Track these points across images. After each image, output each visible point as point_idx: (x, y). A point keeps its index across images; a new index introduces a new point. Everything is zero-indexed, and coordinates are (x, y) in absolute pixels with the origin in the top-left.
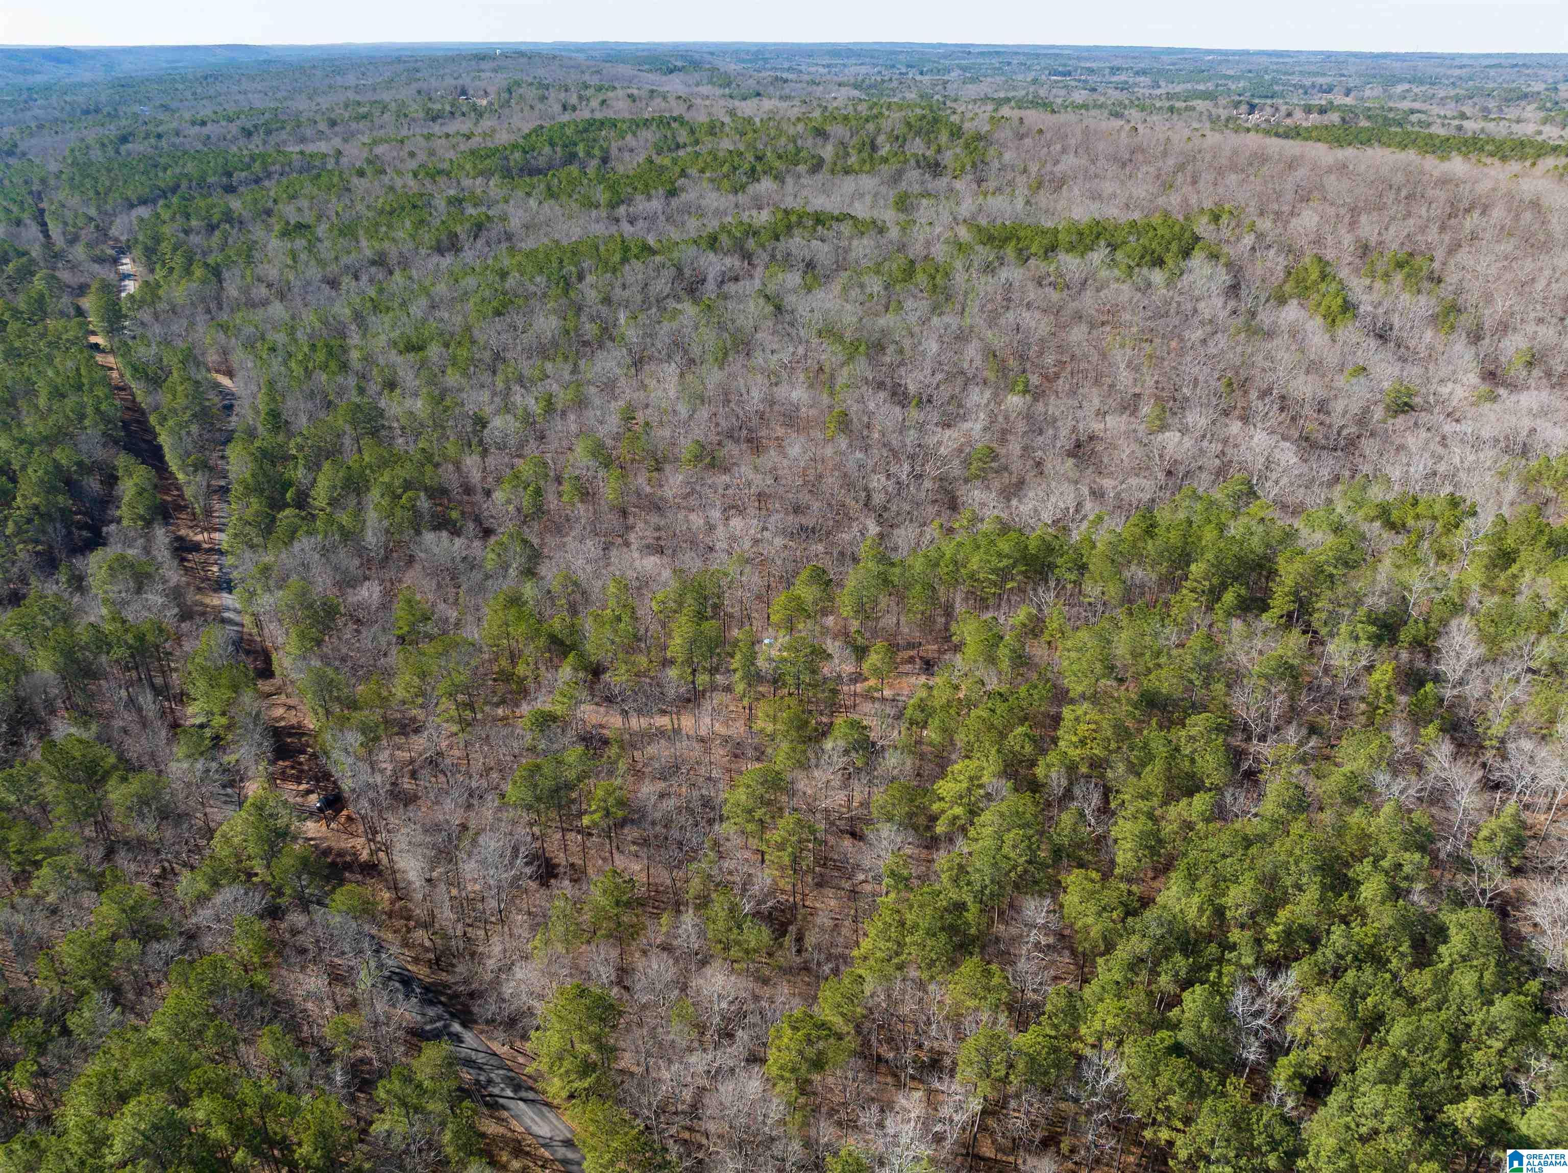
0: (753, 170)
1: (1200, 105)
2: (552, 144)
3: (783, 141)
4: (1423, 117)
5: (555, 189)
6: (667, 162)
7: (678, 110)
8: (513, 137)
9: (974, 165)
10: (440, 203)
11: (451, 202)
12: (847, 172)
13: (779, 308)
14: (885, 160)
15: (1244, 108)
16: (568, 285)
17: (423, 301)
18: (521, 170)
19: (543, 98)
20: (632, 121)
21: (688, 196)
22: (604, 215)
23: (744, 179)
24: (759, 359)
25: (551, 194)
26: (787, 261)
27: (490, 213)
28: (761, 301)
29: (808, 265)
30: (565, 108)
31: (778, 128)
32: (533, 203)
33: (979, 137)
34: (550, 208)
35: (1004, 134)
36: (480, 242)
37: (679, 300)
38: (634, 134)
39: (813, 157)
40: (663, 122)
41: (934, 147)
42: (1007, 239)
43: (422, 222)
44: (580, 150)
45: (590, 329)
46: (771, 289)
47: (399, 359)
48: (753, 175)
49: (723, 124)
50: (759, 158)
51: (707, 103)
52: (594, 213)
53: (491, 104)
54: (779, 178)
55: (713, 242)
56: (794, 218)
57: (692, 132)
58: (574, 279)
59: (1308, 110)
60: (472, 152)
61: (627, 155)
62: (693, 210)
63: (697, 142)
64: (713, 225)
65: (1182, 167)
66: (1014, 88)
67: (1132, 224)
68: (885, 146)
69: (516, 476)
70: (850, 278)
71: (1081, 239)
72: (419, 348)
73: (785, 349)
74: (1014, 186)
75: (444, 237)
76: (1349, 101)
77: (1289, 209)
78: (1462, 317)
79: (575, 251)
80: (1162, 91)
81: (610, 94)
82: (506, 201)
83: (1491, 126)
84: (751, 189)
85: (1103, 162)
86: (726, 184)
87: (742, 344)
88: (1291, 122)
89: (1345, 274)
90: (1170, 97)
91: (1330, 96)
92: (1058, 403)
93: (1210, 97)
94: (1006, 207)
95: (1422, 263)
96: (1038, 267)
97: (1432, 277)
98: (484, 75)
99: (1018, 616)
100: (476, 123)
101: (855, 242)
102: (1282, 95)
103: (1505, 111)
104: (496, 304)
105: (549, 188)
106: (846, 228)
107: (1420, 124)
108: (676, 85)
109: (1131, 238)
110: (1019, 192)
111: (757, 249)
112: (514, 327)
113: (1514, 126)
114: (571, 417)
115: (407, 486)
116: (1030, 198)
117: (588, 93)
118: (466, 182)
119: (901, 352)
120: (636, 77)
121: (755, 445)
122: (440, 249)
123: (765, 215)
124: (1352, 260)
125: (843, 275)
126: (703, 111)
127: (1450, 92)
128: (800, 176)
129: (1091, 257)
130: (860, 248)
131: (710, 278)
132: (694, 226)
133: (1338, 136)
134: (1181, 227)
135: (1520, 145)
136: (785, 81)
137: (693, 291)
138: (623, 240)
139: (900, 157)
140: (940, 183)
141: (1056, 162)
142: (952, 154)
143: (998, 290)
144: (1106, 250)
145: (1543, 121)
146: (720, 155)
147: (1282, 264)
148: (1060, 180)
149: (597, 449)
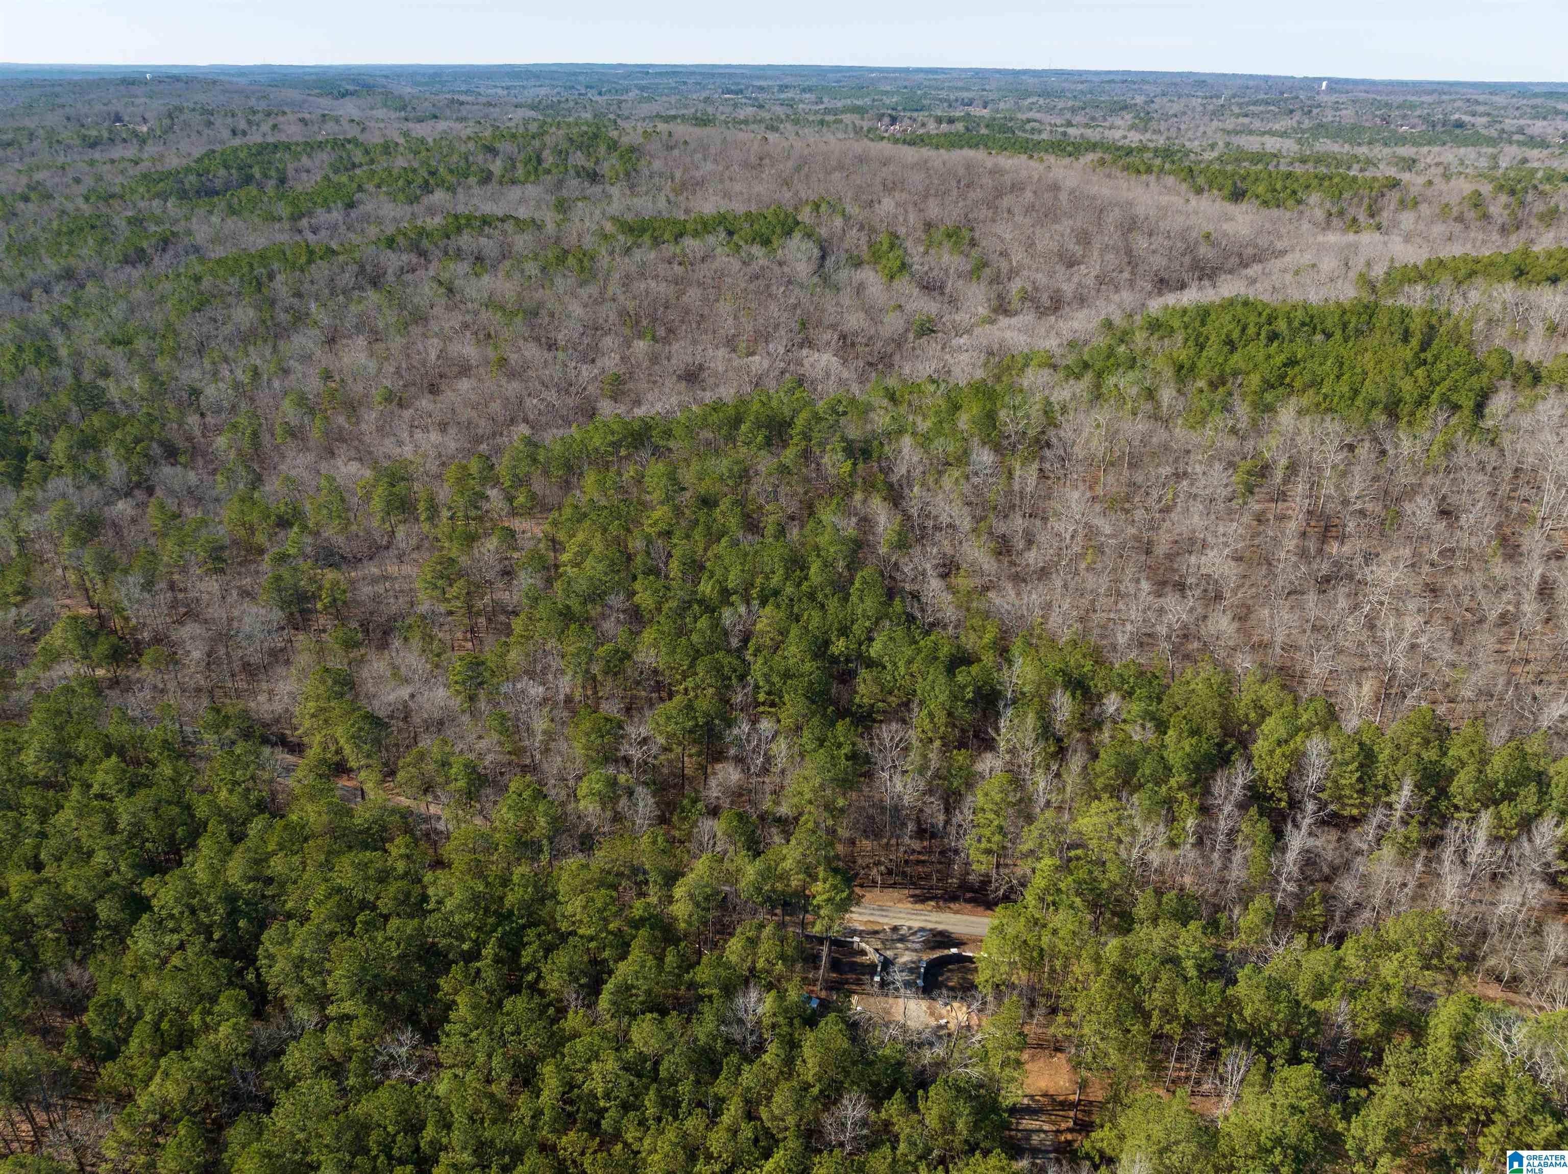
0: (426, 182)
1: (847, 118)
2: (227, 167)
3: (455, 158)
4: (1036, 125)
5: (236, 207)
6: (344, 179)
7: (353, 132)
8: (184, 162)
9: (628, 174)
10: (119, 222)
11: (130, 222)
12: (513, 182)
13: (450, 290)
14: (548, 172)
15: (886, 120)
16: (260, 284)
17: (123, 305)
18: (198, 192)
19: (209, 124)
20: (307, 143)
21: (368, 207)
22: (287, 227)
23: (418, 192)
24: (434, 326)
25: (232, 211)
26: (459, 254)
27: (174, 229)
28: (435, 285)
29: (477, 258)
30: (234, 132)
31: (451, 146)
32: (215, 219)
33: (632, 149)
34: (231, 223)
35: (654, 146)
36: (168, 256)
37: (362, 289)
38: (309, 156)
39: (482, 171)
40: (338, 144)
41: (593, 160)
42: (643, 231)
43: (105, 239)
44: (256, 172)
45: (283, 317)
46: (445, 276)
47: (109, 353)
48: (427, 188)
49: (397, 144)
50: (433, 173)
51: (382, 125)
52: (277, 226)
53: (151, 130)
54: (451, 189)
55: (391, 243)
56: (463, 222)
57: (367, 152)
58: (265, 279)
59: (939, 120)
60: (145, 176)
61: (304, 176)
62: (372, 219)
63: (372, 162)
64: (390, 230)
65: (798, 169)
66: (686, 107)
67: (748, 215)
68: (549, 159)
69: (234, 426)
70: (512, 265)
71: (705, 227)
72: (127, 342)
73: (455, 320)
74: (659, 189)
75: (131, 251)
76: (985, 112)
77: (875, 197)
78: (987, 271)
79: (263, 256)
80: (822, 107)
81: (281, 119)
82: (187, 219)
83: (1089, 132)
84: (426, 200)
85: (736, 167)
86: (401, 196)
87: (420, 318)
88: (921, 131)
89: (909, 244)
90: (827, 111)
91: (970, 109)
92: (676, 346)
93: (860, 111)
94: (650, 204)
95: (965, 233)
96: (669, 249)
97: (973, 243)
98: (138, 101)
99: (630, 471)
100: (141, 150)
101: (517, 237)
102: (929, 108)
103: (1105, 120)
104: (194, 303)
105: (230, 206)
106: (509, 226)
107: (1033, 131)
108: (349, 108)
109: (746, 226)
110: (663, 194)
111: (431, 247)
112: (215, 321)
113: (1107, 132)
114: (276, 384)
115: (137, 441)
116: (672, 196)
117: (257, 118)
118: (142, 204)
119: (552, 315)
120: (304, 101)
121: (434, 389)
122: (126, 261)
123: (438, 220)
124: (917, 234)
125: (507, 263)
126: (377, 133)
127: (1070, 104)
128: (470, 187)
129: (711, 239)
130: (522, 242)
131: (390, 271)
132: (373, 231)
133: (953, 142)
134: (787, 215)
135: (1093, 147)
136: (462, 103)
137: (375, 282)
138: (308, 246)
139: (562, 169)
140: (597, 189)
141: (697, 168)
142: (609, 165)
143: (633, 268)
144: (723, 235)
145: (1133, 127)
146: (395, 172)
147: (864, 239)
148: (700, 183)
149: (301, 400)
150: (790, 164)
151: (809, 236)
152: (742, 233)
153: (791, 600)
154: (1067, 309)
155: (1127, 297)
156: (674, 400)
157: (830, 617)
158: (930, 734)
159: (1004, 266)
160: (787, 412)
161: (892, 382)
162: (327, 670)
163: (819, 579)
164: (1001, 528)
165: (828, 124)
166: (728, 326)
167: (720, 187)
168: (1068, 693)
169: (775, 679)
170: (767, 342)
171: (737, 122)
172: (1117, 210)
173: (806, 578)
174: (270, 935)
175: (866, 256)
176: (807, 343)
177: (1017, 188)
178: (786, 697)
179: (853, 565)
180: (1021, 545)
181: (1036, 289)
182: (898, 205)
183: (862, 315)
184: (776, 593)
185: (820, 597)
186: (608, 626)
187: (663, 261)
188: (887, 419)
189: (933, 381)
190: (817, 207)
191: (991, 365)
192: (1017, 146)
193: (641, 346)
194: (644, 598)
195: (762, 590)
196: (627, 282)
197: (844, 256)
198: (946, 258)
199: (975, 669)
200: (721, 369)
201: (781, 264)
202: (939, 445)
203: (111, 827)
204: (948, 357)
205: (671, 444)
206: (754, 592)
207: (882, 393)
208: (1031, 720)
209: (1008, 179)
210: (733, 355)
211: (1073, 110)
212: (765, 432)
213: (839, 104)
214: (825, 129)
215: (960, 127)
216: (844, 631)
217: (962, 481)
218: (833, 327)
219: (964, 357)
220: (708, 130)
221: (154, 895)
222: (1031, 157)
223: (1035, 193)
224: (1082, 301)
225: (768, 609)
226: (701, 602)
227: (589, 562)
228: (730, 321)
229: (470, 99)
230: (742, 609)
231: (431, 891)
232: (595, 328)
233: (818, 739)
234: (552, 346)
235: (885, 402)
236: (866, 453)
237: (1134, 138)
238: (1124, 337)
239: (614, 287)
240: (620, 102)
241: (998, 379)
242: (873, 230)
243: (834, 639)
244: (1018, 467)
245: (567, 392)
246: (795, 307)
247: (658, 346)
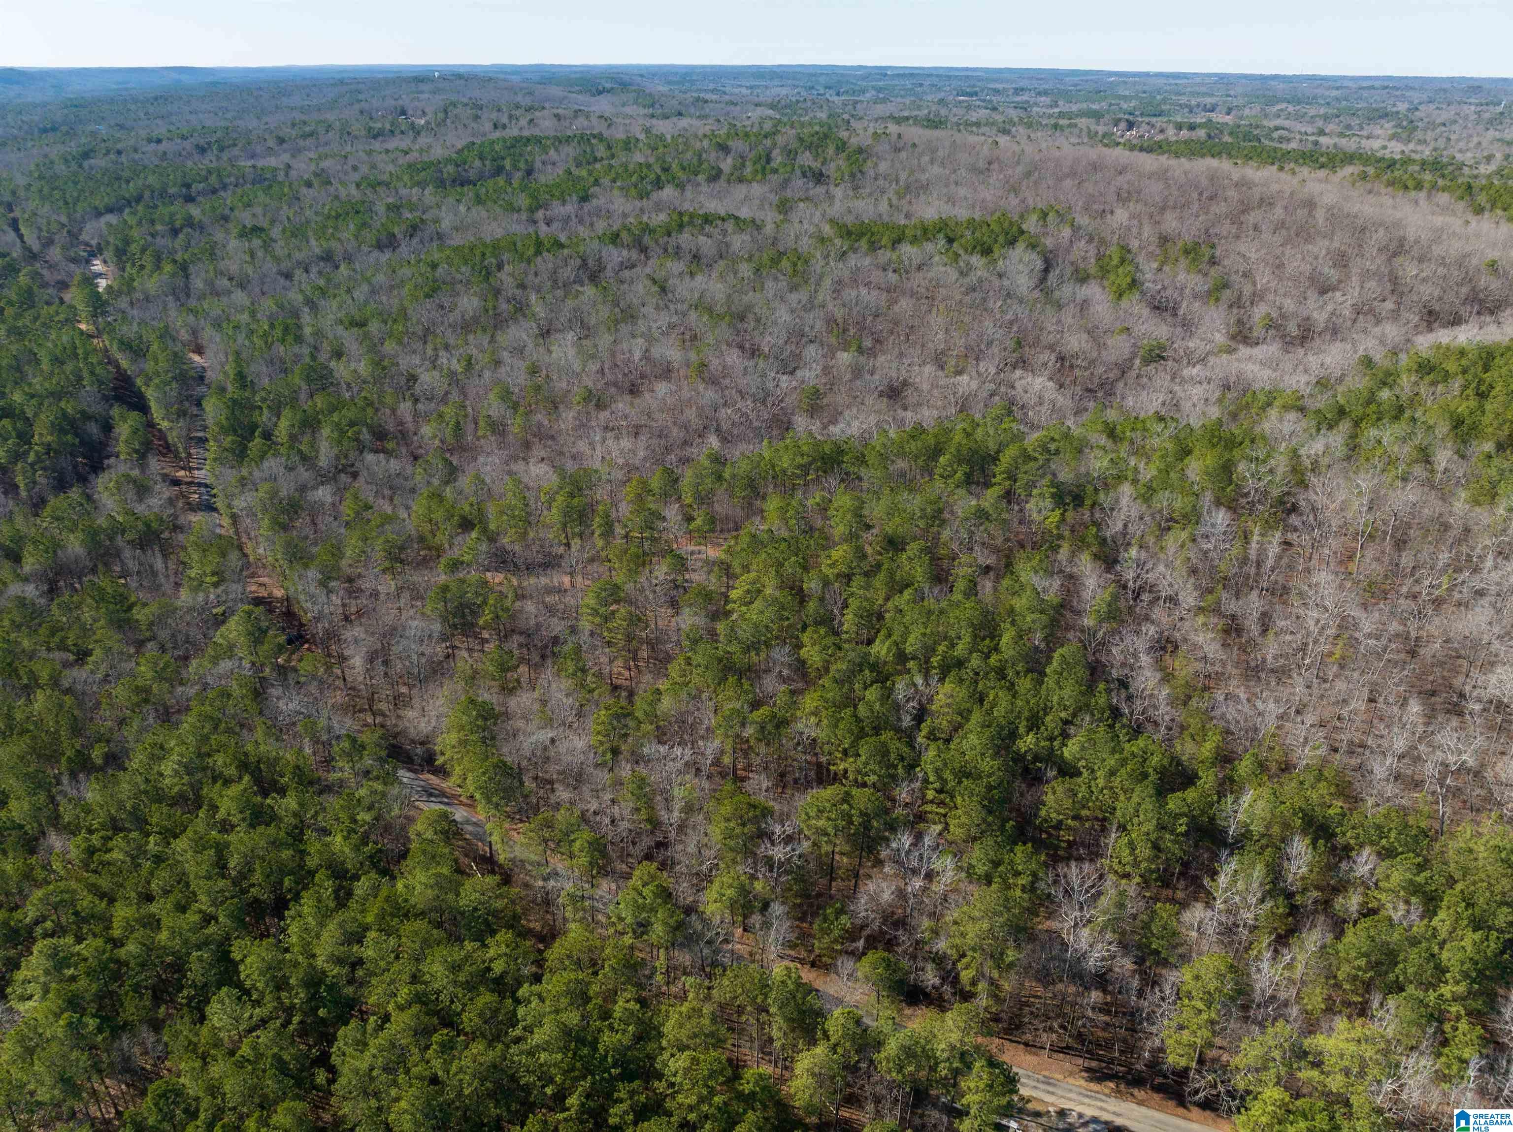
0: (658, 178)
1: (1083, 122)
2: (482, 158)
3: (689, 155)
4: (1285, 133)
5: (483, 196)
6: (584, 173)
7: (599, 127)
8: (447, 153)
9: (852, 175)
10: (380, 208)
11: (389, 207)
12: (741, 180)
13: (663, 290)
14: (775, 171)
15: (1123, 125)
16: (488, 274)
17: (365, 288)
18: (454, 181)
19: (477, 118)
20: (556, 138)
21: (601, 201)
22: (524, 217)
23: (649, 188)
24: (642, 326)
25: (479, 201)
26: (678, 252)
27: (425, 217)
28: (648, 283)
29: (695, 256)
30: (496, 126)
31: (687, 143)
32: (462, 208)
33: (860, 151)
34: (477, 213)
35: (883, 148)
36: (415, 241)
37: (581, 283)
38: (557, 149)
39: (713, 169)
40: (584, 139)
41: (821, 160)
42: (861, 235)
43: (364, 224)
44: (507, 163)
45: (504, 307)
46: (660, 275)
47: (346, 334)
48: (658, 184)
49: (638, 140)
50: (665, 170)
51: (628, 122)
52: (516, 216)
53: (428, 123)
54: (681, 186)
55: (615, 238)
56: (686, 219)
57: (609, 147)
58: (494, 269)
59: (1179, 127)
60: (410, 166)
61: (549, 168)
62: (603, 213)
63: (613, 156)
64: (617, 225)
65: (1028, 174)
66: (919, 108)
67: (971, 222)
68: (778, 159)
69: (441, 416)
70: (727, 266)
71: (926, 233)
72: (362, 324)
73: (664, 319)
74: (883, 192)
75: (383, 237)
76: (1228, 119)
77: (1107, 207)
78: (1228, 292)
79: (496, 247)
80: (1057, 110)
81: (537, 114)
82: (439, 206)
83: (1343, 142)
84: (655, 196)
85: (963, 171)
86: (633, 192)
87: (629, 315)
88: (1160, 137)
89: (1140, 259)
90: (1061, 115)
91: (1213, 115)
92: (881, 359)
93: (1097, 115)
94: (871, 207)
95: (1205, 250)
96: (884, 255)
97: (1213, 262)
98: (423, 96)
99: (815, 499)
100: (414, 141)
101: (735, 237)
102: (1168, 113)
103: (1362, 129)
104: (426, 289)
105: (477, 196)
106: (730, 226)
107: (1281, 139)
108: (603, 105)
109: (968, 233)
110: (885, 198)
111: (652, 244)
112: (442, 307)
113: (1364, 141)
114: (487, 374)
115: (352, 424)
116: (895, 201)
117: (518, 113)
118: (404, 192)
119: (758, 320)
120: (565, 98)
121: (634, 391)
122: (380, 246)
123: (663, 217)
124: (1151, 248)
125: (722, 263)
126: (621, 128)
127: (1322, 111)
128: (699, 184)
129: (929, 247)
130: (739, 242)
131: (609, 267)
132: (601, 226)
133: (1194, 150)
134: (1011, 224)
135: (1349, 158)
136: (706, 102)
137: (594, 278)
138: (538, 237)
139: (788, 169)
140: (820, 190)
141: (924, 171)
142: (836, 166)
143: (847, 274)
144: (942, 242)
145: (1393, 137)
146: (631, 167)
147: (1092, 252)
148: (925, 187)
149: (506, 395)
150: (1020, 169)
151: (1033, 246)
152: (963, 241)
153: (977, 674)
154: (1318, 341)
155: (1392, 331)
156: (873, 419)
157: (1019, 703)
158: (1128, 869)
159: (1247, 290)
160: (992, 446)
161: (1112, 415)
162: (472, 701)
163: (1012, 652)
164: (1232, 606)
165: (1062, 129)
166: (938, 339)
167: (945, 191)
168: (1308, 841)
169: (947, 775)
170: (977, 359)
171: (968, 124)
172: (1381, 231)
173: (996, 649)
174: (347, 1033)
175: (1093, 270)
176: (1022, 363)
177: (1267, 203)
178: (959, 800)
179: (1052, 642)
180: (1255, 630)
181: (1283, 316)
182: (1132, 217)
183: (1085, 336)
184: (960, 664)
185: (1010, 674)
186: (770, 683)
187: (877, 266)
188: (1105, 463)
189: (1161, 419)
190: (1044, 215)
191: (1227, 402)
192: (1264, 155)
193: (844, 357)
194: (812, 654)
195: (944, 658)
196: (839, 286)
197: (1069, 270)
198: (1182, 277)
199: (1191, 794)
200: (925, 387)
201: (1000, 276)
202: (1163, 500)
203: (221, 865)
204: (1177, 388)
205: (863, 472)
206: (935, 660)
207: (1100, 427)
208: (1259, 871)
209: (1256, 193)
210: (940, 373)
211: (1326, 118)
212: (966, 468)
213: (1074, 108)
214: (1058, 134)
215: (1202, 133)
216: (1034, 724)
217: (1189, 544)
218: (1051, 347)
219: (1197, 392)
220: (936, 133)
221: (242, 961)
222: (1281, 169)
223: (1286, 208)
224: (1334, 331)
225: (948, 687)
226: (873, 667)
227: (758, 604)
228: (941, 335)
229: (714, 97)
230: (919, 680)
231: (521, 1011)
232: (798, 336)
233: (992, 862)
234: (754, 352)
235: (1103, 440)
236: (1078, 500)
237: (1395, 149)
238: (1387, 379)
239: (824, 294)
240: (856, 102)
241: (1234, 416)
242: (1103, 242)
243: (1022, 730)
244: (1256, 531)
245: (764, 402)
246: (1011, 323)
247: (862, 359)
